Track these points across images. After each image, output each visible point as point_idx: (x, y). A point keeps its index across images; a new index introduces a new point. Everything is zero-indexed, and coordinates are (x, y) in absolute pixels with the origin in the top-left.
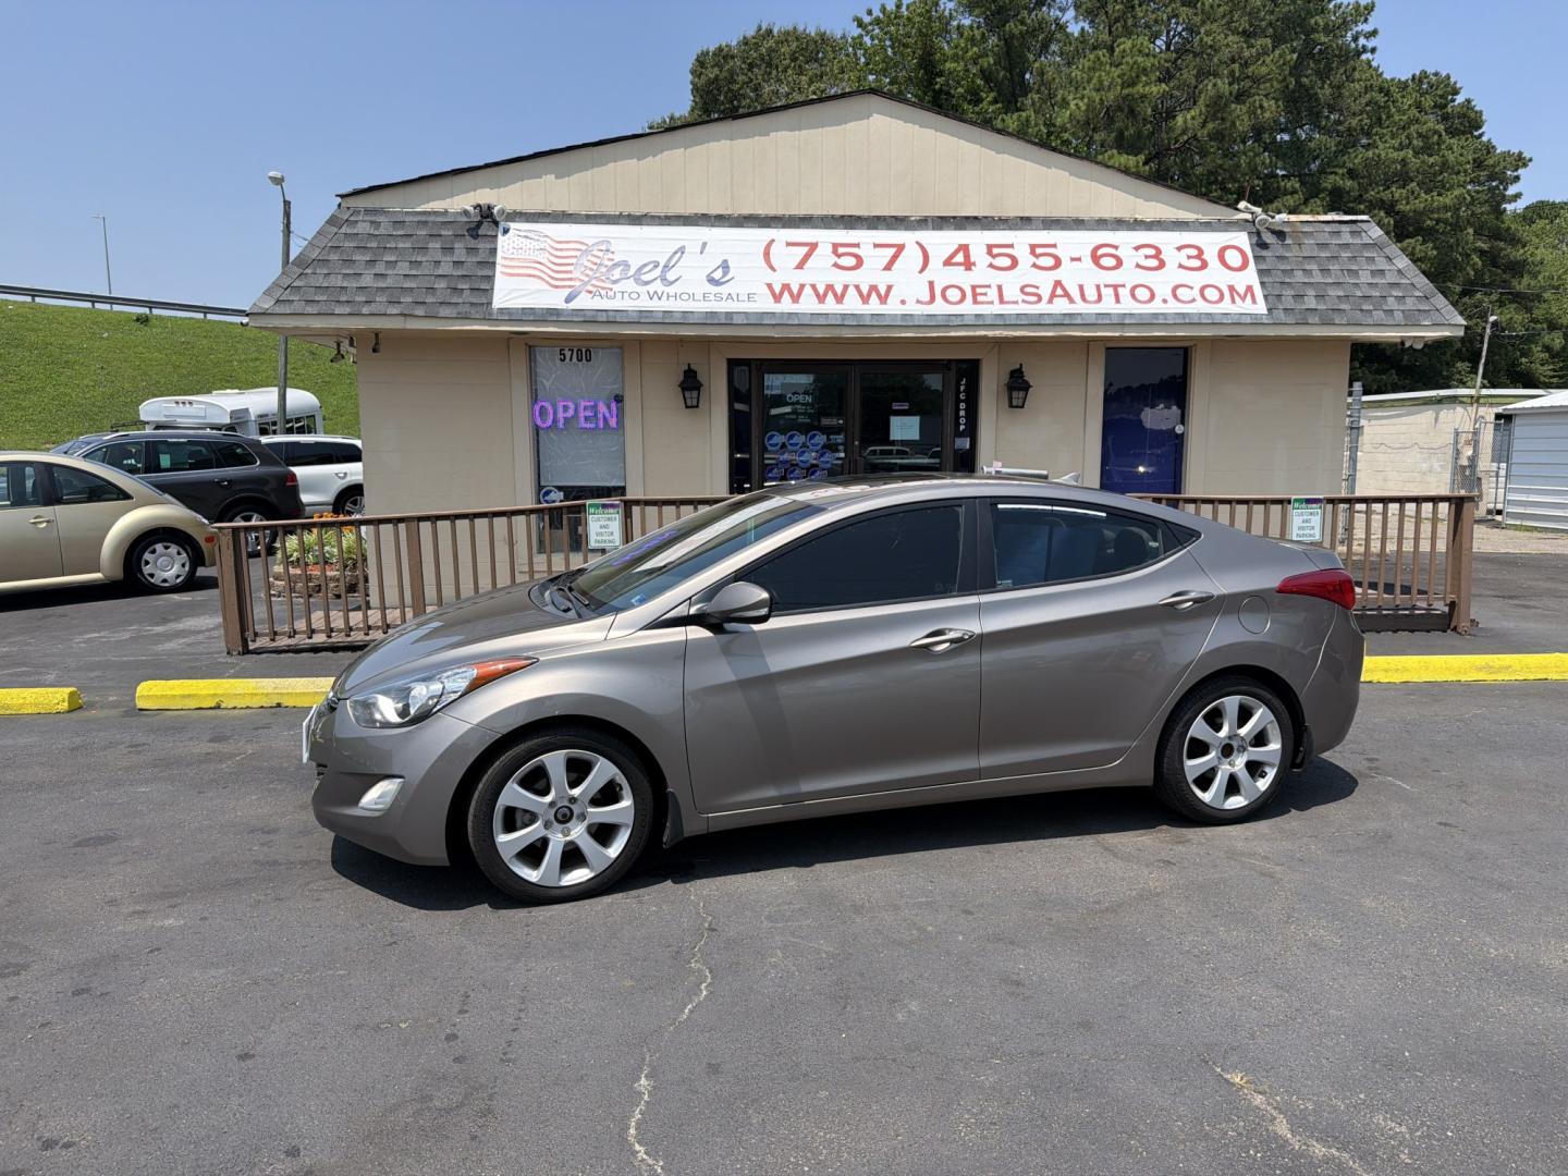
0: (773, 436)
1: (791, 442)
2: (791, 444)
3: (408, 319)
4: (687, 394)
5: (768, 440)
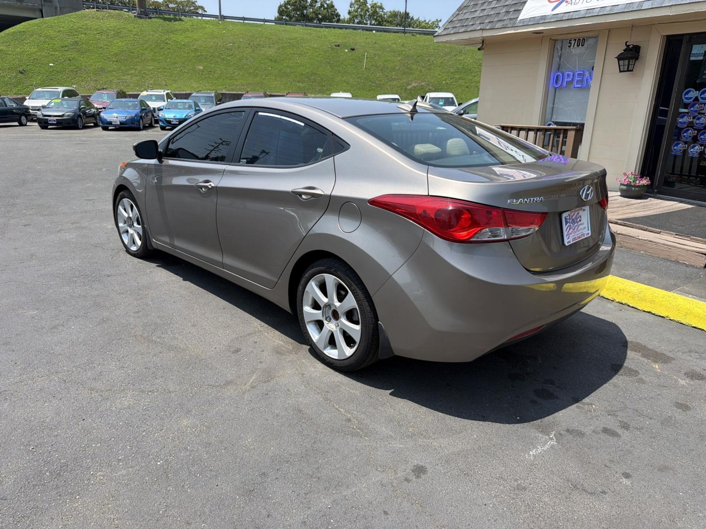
0: (689, 91)
1: (702, 96)
2: (702, 98)
3: (484, 31)
4: (621, 62)
5: (685, 95)
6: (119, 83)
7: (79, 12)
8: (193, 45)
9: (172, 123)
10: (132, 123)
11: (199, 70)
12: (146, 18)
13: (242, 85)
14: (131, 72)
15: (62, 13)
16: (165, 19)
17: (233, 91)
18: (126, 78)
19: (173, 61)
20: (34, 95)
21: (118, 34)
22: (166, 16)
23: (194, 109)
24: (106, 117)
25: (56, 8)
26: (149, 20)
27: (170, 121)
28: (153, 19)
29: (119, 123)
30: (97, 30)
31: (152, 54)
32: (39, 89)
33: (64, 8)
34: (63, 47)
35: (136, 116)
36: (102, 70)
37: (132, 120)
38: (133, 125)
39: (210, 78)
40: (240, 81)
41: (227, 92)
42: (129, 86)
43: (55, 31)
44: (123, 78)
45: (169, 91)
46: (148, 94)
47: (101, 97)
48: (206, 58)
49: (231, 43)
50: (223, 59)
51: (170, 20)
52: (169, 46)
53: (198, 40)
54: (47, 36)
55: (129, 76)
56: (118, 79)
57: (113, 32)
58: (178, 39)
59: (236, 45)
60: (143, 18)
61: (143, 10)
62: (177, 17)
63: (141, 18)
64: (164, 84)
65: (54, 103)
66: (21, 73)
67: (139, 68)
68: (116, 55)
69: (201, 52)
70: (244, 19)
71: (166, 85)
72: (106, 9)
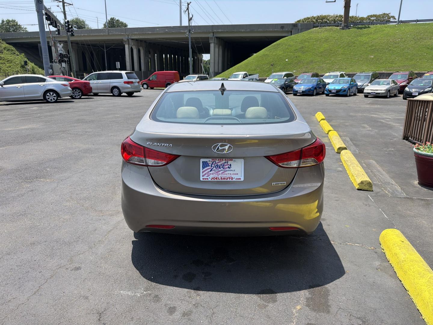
6: (318, 68)
7: (310, 31)
8: (371, 43)
9: (332, 92)
10: (309, 92)
11: (371, 58)
12: (347, 29)
13: (399, 67)
14: (327, 62)
15: (301, 32)
16: (358, 28)
17: (390, 71)
18: (323, 65)
19: (355, 54)
20: (271, 76)
21: (326, 40)
22: (359, 26)
23: (349, 83)
24: (295, 88)
25: (299, 29)
26: (349, 30)
27: (331, 91)
28: (351, 29)
29: (301, 92)
30: (315, 39)
31: (343, 50)
32: (274, 74)
33: (303, 29)
34: (295, 50)
35: (312, 87)
36: (312, 62)
37: (309, 90)
38: (309, 93)
39: (376, 63)
40: (398, 64)
41: (386, 72)
42: (323, 70)
43: (294, 42)
44: (322, 65)
45: (343, 73)
46: (329, 75)
47: (303, 77)
48: (377, 51)
49: (400, 39)
50: (390, 50)
51: (361, 28)
52: (355, 44)
53: (376, 39)
54: (289, 45)
55: (325, 64)
56: (319, 66)
57: (324, 40)
58: (362, 40)
59: (403, 40)
60: (345, 29)
61: (346, 24)
62: (367, 26)
63: (344, 29)
64: (345, 68)
65: (275, 81)
66: (272, 65)
67: (332, 59)
68: (322, 52)
69: (375, 47)
70: (418, 21)
71: (346, 69)
72: (325, 26)
